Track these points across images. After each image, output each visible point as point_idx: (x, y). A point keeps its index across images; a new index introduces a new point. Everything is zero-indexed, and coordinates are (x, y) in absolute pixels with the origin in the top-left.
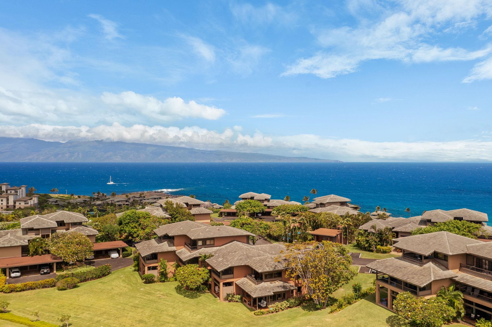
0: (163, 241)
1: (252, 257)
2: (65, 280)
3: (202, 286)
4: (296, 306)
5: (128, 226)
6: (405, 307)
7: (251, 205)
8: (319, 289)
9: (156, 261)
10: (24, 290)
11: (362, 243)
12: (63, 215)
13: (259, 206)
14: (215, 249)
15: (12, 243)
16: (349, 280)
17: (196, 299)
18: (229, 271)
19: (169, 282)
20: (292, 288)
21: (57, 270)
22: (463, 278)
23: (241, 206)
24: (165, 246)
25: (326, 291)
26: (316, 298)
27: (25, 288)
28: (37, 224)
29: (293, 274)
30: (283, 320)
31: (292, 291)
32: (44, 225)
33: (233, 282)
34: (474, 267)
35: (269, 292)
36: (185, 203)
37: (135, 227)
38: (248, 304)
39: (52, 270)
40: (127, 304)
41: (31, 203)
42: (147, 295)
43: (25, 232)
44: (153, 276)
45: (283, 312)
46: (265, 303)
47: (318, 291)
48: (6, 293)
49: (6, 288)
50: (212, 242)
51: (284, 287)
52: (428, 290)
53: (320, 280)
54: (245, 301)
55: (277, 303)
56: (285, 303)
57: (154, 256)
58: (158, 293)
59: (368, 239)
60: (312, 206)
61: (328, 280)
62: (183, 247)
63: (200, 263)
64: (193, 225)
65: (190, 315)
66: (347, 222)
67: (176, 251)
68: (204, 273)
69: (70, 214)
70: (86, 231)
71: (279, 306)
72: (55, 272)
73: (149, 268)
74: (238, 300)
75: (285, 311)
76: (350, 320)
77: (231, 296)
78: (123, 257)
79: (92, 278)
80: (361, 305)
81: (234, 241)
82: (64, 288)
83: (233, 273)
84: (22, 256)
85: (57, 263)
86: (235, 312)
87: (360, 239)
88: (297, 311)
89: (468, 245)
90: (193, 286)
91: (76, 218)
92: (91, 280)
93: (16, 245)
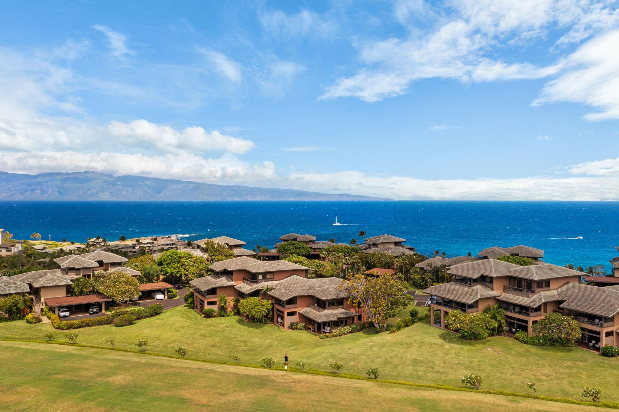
0: (220, 276)
1: (314, 288)
2: (122, 316)
3: (264, 319)
4: (357, 332)
5: (170, 266)
6: (455, 320)
7: (295, 247)
8: (379, 313)
9: (215, 296)
10: (80, 327)
11: (418, 281)
12: (100, 255)
13: (303, 248)
14: (275, 283)
15: (57, 282)
16: (407, 305)
17: (261, 329)
18: (292, 301)
19: (229, 317)
20: (354, 315)
21: (105, 310)
22: (505, 298)
23: (284, 248)
24: (224, 281)
25: (386, 314)
26: (377, 322)
27: (81, 325)
28: (77, 264)
29: (355, 300)
30: (347, 341)
31: (353, 318)
32: (84, 264)
33: (296, 311)
34: (515, 287)
35: (333, 317)
36: (226, 244)
37: (177, 267)
38: (313, 330)
39: (100, 310)
40: (195, 334)
41: (14, 250)
42: (211, 327)
43: (64, 272)
44: (213, 311)
45: (346, 336)
46: (329, 328)
47: (378, 315)
48: (63, 329)
49: (64, 325)
50: (272, 276)
51: (346, 313)
52: (475, 308)
53: (380, 305)
54: (309, 329)
55: (340, 328)
56: (348, 329)
57: (213, 291)
58: (221, 325)
59: (424, 276)
60: (363, 247)
61: (388, 304)
62: (241, 282)
63: (261, 295)
64: (250, 260)
65: (259, 340)
66: (403, 260)
67: (235, 285)
68: (267, 303)
69: (107, 254)
70: (127, 271)
71: (342, 330)
72: (103, 311)
73: (210, 303)
74: (302, 328)
75: (347, 335)
76: (408, 337)
77: (295, 324)
78: (169, 299)
79: (146, 317)
80: (417, 326)
81: (293, 275)
82: (121, 324)
83: (296, 303)
84: (66, 297)
85: (106, 303)
86: (301, 337)
87: (416, 277)
88: (359, 335)
89: (510, 269)
90: (259, 316)
91: (115, 258)
92: (144, 318)
93: (60, 284)
